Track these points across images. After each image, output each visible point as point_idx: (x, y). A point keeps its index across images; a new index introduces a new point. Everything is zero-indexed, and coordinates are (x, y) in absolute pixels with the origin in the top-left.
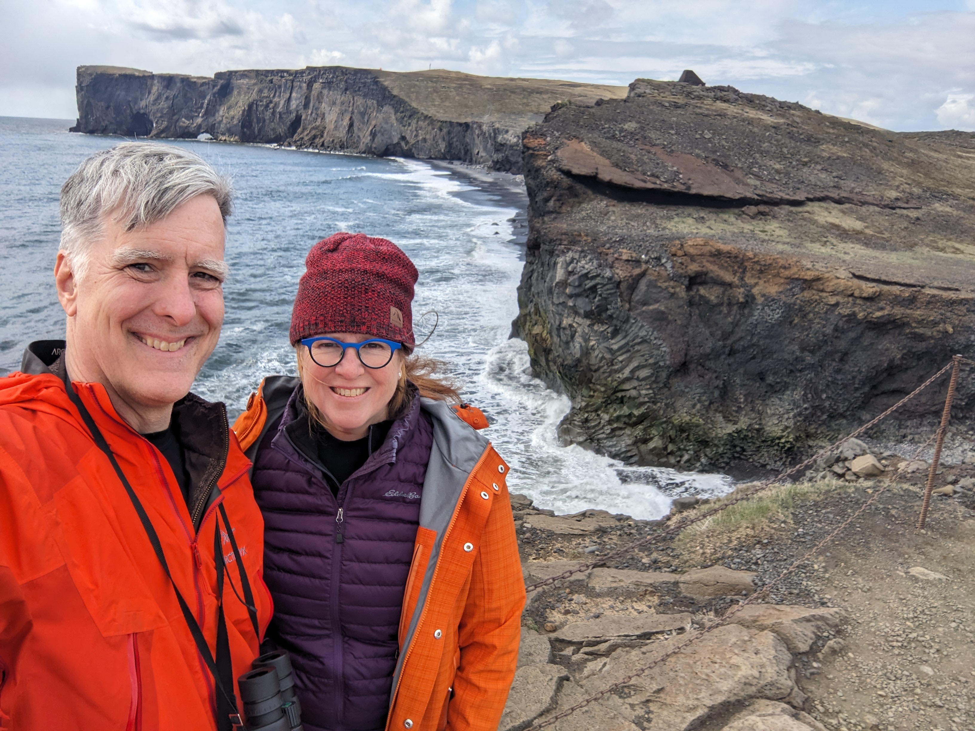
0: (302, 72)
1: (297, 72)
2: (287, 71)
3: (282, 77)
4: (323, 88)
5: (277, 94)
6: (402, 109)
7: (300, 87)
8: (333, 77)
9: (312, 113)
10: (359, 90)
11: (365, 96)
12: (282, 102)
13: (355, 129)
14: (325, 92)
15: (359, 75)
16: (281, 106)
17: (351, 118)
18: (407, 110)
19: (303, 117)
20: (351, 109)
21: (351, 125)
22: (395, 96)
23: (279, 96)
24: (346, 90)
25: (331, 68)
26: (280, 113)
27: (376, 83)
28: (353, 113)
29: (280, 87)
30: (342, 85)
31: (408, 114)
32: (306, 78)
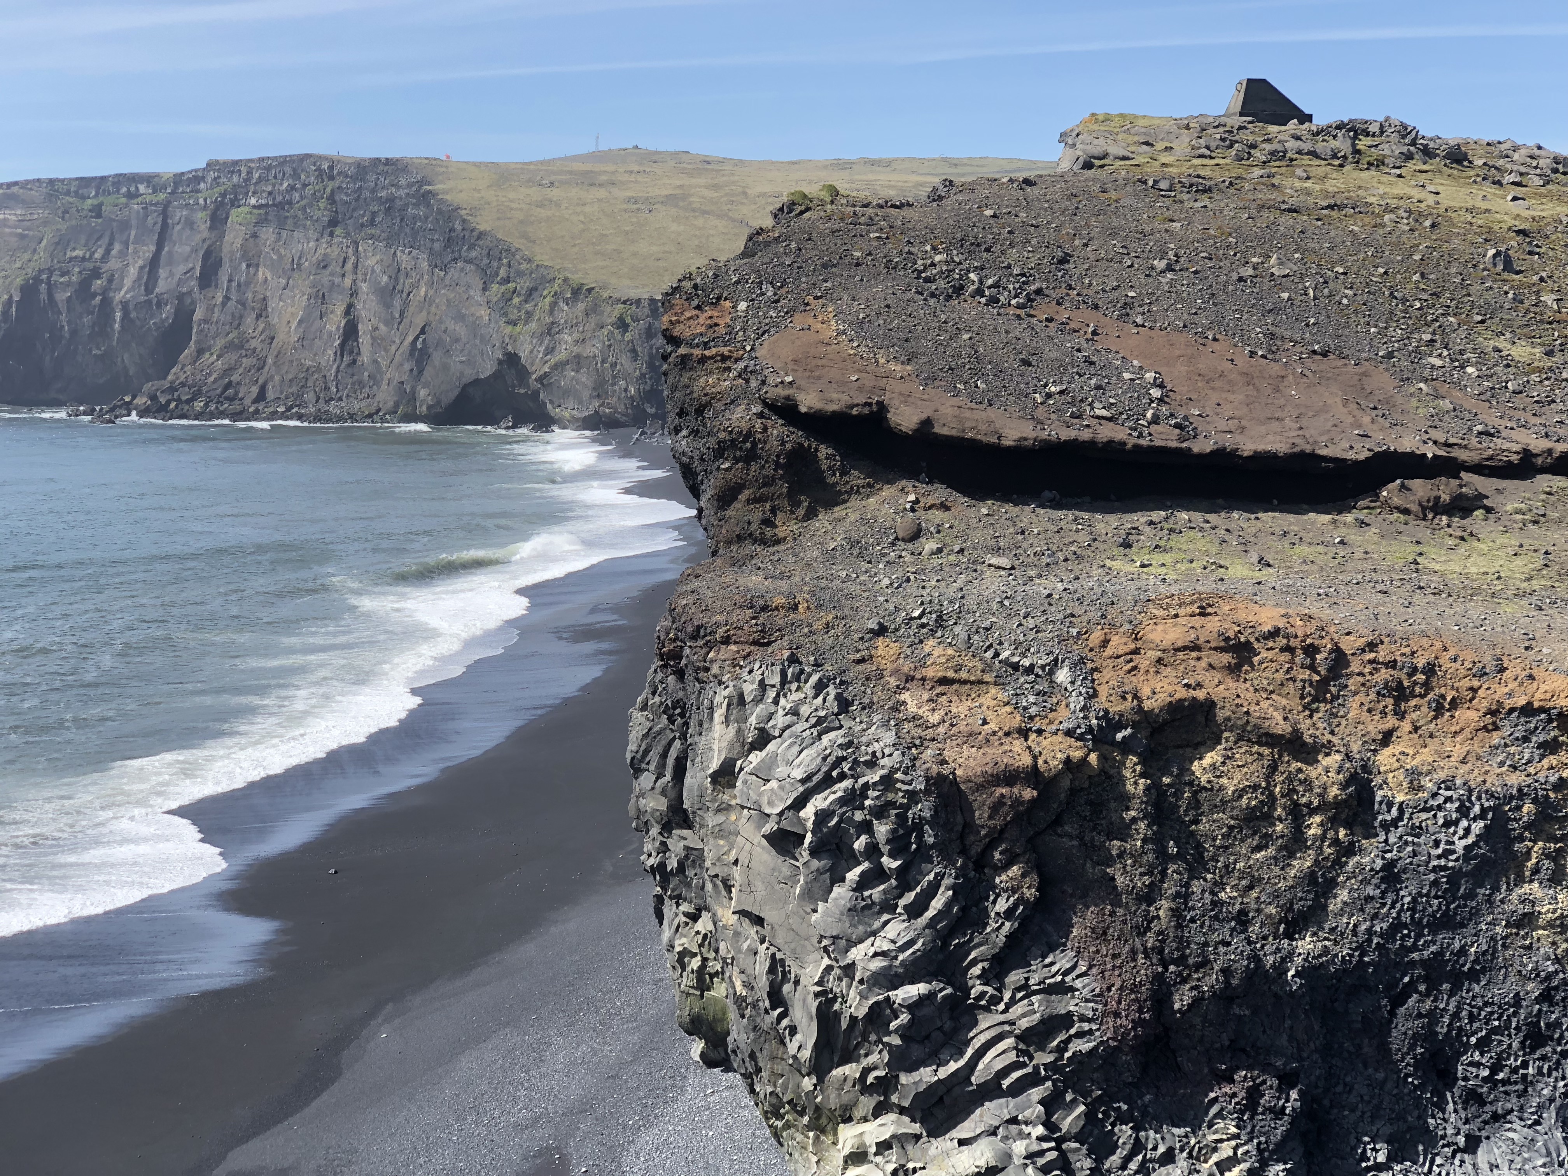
0: (196, 178)
1: (178, 179)
2: (149, 179)
3: (131, 196)
4: (261, 222)
5: (117, 247)
6: (503, 273)
7: (190, 224)
8: (292, 188)
9: (227, 298)
10: (372, 223)
11: (390, 241)
12: (133, 272)
13: (364, 340)
14: (268, 234)
15: (371, 177)
16: (128, 282)
17: (350, 306)
18: (520, 274)
19: (198, 315)
20: (348, 281)
21: (351, 331)
22: (481, 235)
23: (123, 254)
24: (333, 223)
25: (284, 161)
26: (125, 305)
27: (425, 197)
28: (354, 293)
29: (125, 226)
30: (322, 212)
31: (523, 284)
32: (207, 194)
